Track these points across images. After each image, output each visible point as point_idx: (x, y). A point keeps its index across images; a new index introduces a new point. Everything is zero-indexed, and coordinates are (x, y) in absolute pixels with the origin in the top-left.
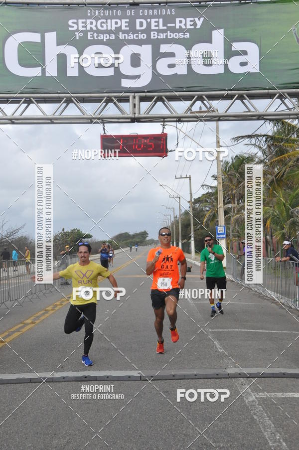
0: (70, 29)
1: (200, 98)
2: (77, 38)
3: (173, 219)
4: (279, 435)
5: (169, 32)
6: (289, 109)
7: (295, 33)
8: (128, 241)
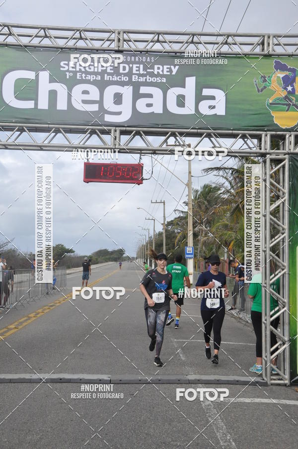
0: (62, 69)
1: (173, 134)
2: (68, 77)
3: (147, 239)
4: (229, 435)
5: (148, 76)
6: (250, 148)
7: (256, 84)
8: (107, 257)
